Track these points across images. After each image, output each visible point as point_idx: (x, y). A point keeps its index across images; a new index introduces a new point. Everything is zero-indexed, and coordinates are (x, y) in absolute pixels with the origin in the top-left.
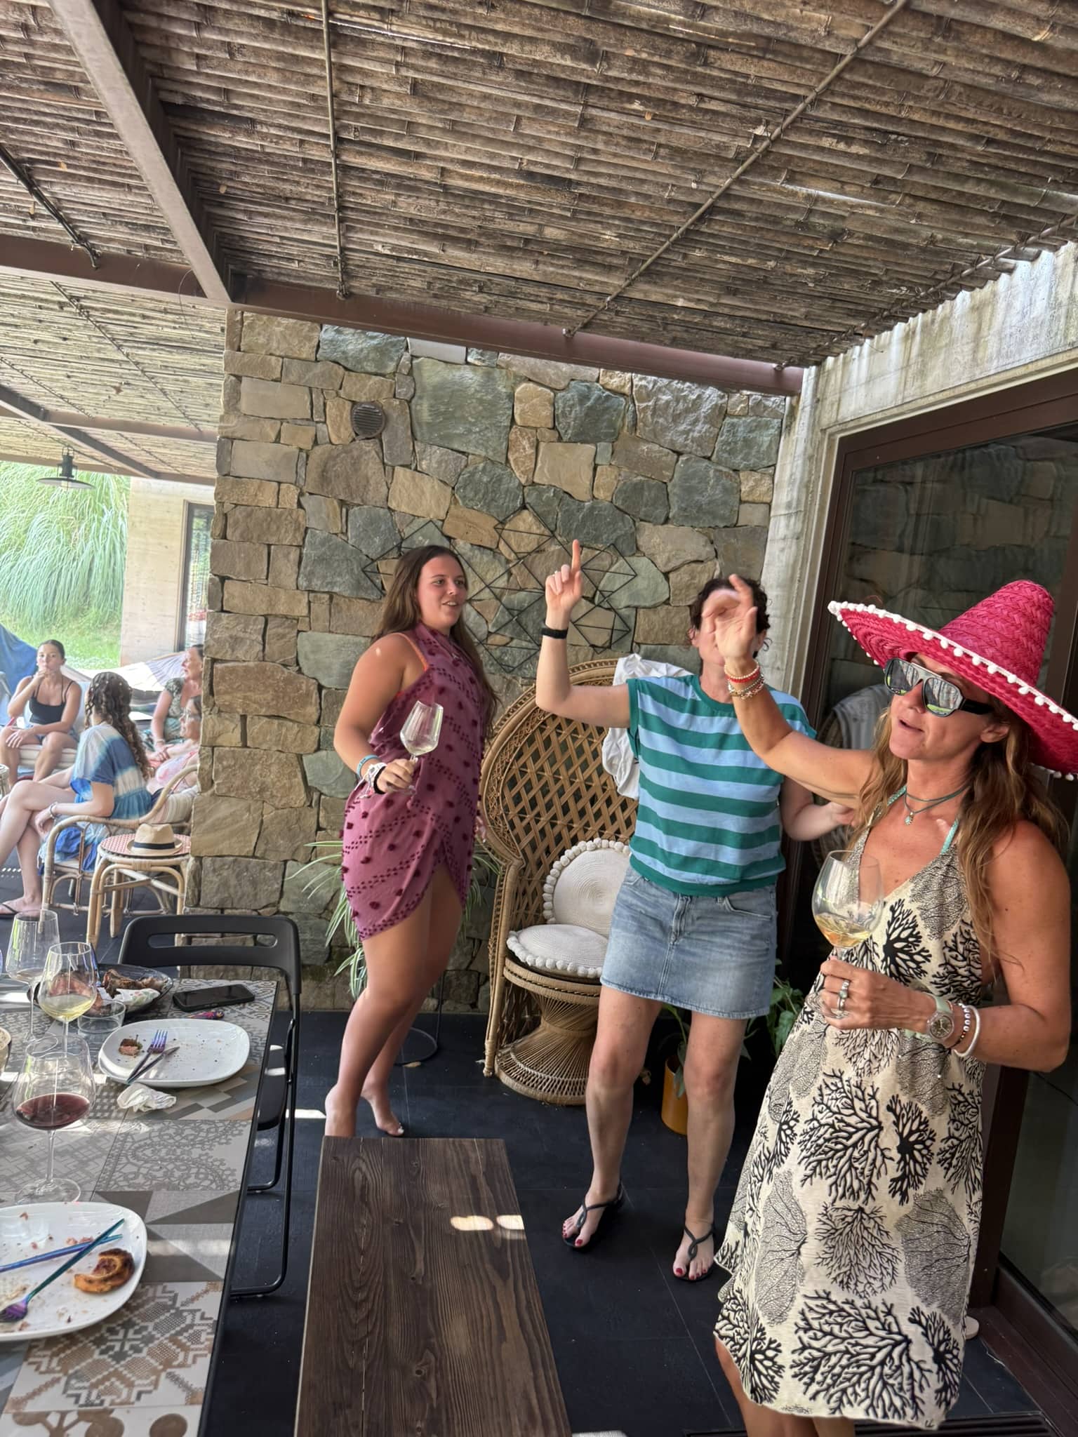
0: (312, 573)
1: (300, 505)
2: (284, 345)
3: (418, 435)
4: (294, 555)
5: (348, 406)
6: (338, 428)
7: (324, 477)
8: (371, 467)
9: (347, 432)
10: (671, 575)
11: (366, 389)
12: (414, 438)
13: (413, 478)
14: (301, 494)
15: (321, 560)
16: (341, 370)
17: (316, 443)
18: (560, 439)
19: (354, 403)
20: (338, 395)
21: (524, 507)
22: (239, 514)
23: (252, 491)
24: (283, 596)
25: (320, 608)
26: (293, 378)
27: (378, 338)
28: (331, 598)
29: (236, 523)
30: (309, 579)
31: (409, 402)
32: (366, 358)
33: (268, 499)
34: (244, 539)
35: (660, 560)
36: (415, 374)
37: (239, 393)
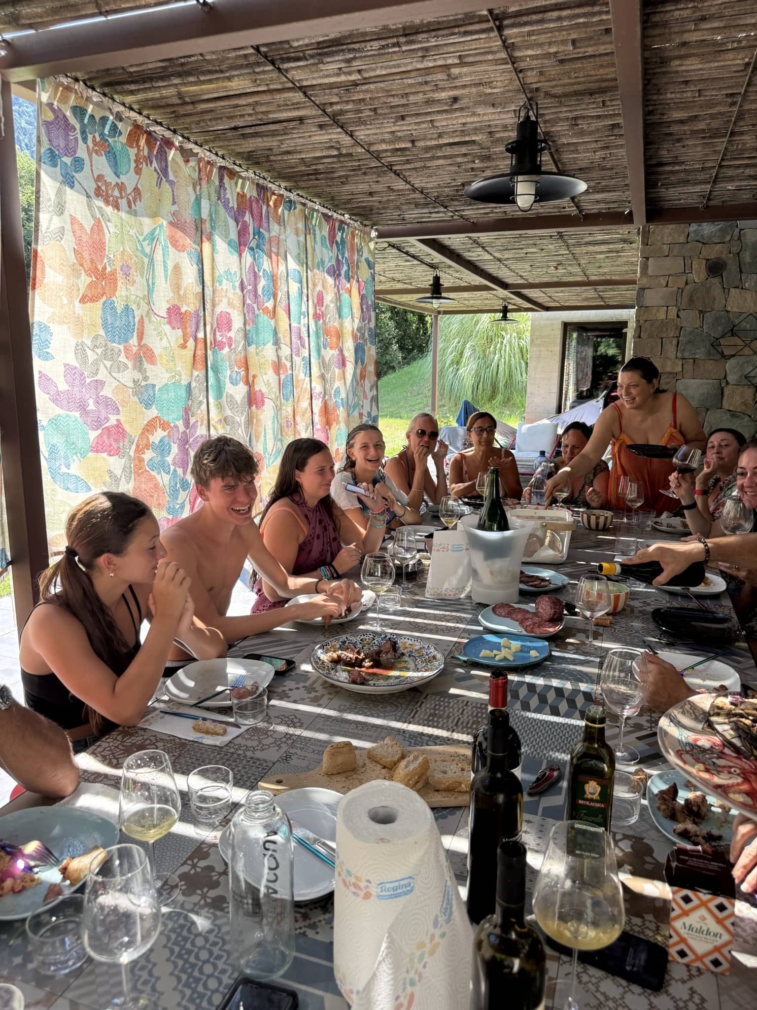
0: (684, 350)
1: (678, 316)
2: (670, 238)
3: (743, 270)
4: (675, 342)
5: (704, 262)
6: (698, 273)
7: (691, 300)
8: (717, 291)
9: (703, 275)
11: (713, 252)
12: (741, 272)
13: (741, 293)
14: (679, 310)
15: (689, 342)
16: (701, 245)
17: (687, 284)
19: (708, 260)
20: (699, 258)
22: (647, 325)
23: (654, 312)
24: (669, 363)
25: (689, 367)
26: (675, 253)
27: (722, 224)
28: (694, 362)
29: (646, 329)
30: (682, 353)
31: (738, 254)
32: (714, 236)
33: (662, 316)
34: (649, 337)
36: (742, 238)
37: (647, 266)
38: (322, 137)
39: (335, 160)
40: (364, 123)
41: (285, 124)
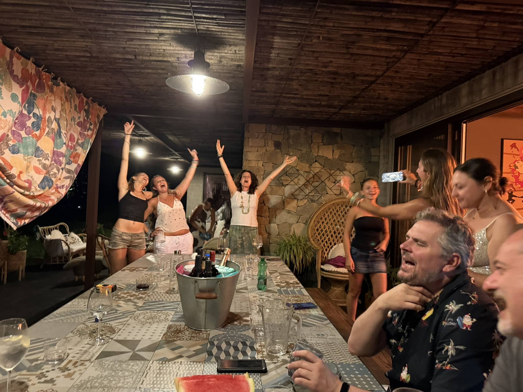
1: (263, 165)
2: (258, 130)
4: (262, 177)
5: (273, 142)
6: (271, 147)
7: (268, 159)
8: (279, 155)
9: (273, 148)
10: (355, 176)
11: (277, 137)
12: (289, 148)
14: (263, 163)
16: (272, 134)
17: (266, 151)
18: (324, 145)
19: (275, 141)
20: (271, 140)
21: (316, 161)
23: (252, 163)
26: (261, 136)
31: (288, 139)
32: (277, 131)
33: (255, 165)
35: (352, 172)
36: (289, 133)
37: (249, 141)
38: (81, 43)
39: (88, 59)
40: (109, 39)
41: (59, 30)
